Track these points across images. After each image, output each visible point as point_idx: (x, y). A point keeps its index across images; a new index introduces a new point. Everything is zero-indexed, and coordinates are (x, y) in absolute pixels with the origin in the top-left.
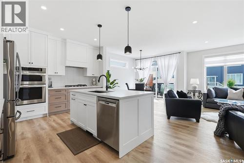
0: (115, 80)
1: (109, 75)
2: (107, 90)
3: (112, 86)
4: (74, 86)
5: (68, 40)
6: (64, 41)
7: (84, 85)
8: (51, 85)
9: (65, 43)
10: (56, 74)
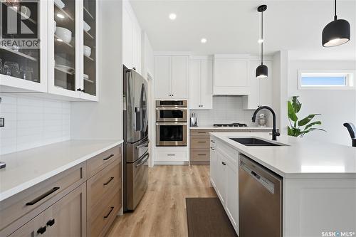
0: (312, 116)
1: (295, 106)
2: (274, 138)
3: (302, 128)
4: (225, 125)
5: (216, 56)
6: (211, 58)
7: (241, 125)
8: (196, 123)
9: (213, 61)
10: (200, 108)
